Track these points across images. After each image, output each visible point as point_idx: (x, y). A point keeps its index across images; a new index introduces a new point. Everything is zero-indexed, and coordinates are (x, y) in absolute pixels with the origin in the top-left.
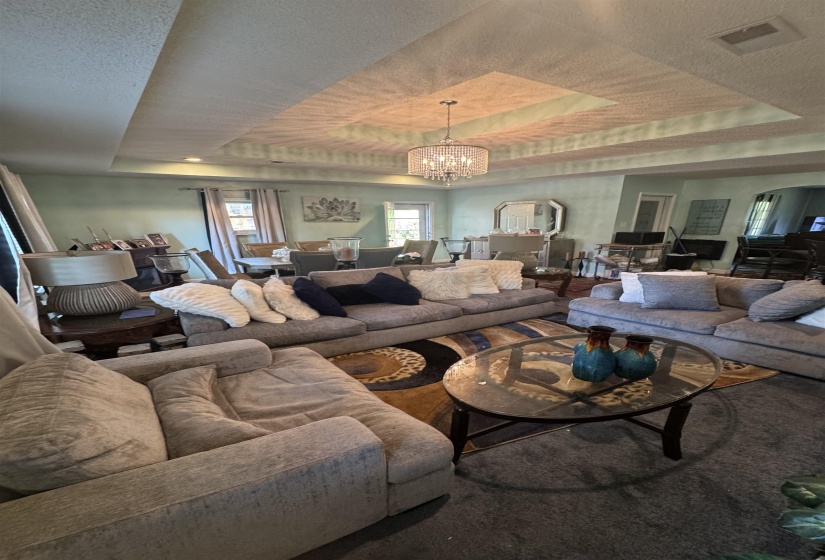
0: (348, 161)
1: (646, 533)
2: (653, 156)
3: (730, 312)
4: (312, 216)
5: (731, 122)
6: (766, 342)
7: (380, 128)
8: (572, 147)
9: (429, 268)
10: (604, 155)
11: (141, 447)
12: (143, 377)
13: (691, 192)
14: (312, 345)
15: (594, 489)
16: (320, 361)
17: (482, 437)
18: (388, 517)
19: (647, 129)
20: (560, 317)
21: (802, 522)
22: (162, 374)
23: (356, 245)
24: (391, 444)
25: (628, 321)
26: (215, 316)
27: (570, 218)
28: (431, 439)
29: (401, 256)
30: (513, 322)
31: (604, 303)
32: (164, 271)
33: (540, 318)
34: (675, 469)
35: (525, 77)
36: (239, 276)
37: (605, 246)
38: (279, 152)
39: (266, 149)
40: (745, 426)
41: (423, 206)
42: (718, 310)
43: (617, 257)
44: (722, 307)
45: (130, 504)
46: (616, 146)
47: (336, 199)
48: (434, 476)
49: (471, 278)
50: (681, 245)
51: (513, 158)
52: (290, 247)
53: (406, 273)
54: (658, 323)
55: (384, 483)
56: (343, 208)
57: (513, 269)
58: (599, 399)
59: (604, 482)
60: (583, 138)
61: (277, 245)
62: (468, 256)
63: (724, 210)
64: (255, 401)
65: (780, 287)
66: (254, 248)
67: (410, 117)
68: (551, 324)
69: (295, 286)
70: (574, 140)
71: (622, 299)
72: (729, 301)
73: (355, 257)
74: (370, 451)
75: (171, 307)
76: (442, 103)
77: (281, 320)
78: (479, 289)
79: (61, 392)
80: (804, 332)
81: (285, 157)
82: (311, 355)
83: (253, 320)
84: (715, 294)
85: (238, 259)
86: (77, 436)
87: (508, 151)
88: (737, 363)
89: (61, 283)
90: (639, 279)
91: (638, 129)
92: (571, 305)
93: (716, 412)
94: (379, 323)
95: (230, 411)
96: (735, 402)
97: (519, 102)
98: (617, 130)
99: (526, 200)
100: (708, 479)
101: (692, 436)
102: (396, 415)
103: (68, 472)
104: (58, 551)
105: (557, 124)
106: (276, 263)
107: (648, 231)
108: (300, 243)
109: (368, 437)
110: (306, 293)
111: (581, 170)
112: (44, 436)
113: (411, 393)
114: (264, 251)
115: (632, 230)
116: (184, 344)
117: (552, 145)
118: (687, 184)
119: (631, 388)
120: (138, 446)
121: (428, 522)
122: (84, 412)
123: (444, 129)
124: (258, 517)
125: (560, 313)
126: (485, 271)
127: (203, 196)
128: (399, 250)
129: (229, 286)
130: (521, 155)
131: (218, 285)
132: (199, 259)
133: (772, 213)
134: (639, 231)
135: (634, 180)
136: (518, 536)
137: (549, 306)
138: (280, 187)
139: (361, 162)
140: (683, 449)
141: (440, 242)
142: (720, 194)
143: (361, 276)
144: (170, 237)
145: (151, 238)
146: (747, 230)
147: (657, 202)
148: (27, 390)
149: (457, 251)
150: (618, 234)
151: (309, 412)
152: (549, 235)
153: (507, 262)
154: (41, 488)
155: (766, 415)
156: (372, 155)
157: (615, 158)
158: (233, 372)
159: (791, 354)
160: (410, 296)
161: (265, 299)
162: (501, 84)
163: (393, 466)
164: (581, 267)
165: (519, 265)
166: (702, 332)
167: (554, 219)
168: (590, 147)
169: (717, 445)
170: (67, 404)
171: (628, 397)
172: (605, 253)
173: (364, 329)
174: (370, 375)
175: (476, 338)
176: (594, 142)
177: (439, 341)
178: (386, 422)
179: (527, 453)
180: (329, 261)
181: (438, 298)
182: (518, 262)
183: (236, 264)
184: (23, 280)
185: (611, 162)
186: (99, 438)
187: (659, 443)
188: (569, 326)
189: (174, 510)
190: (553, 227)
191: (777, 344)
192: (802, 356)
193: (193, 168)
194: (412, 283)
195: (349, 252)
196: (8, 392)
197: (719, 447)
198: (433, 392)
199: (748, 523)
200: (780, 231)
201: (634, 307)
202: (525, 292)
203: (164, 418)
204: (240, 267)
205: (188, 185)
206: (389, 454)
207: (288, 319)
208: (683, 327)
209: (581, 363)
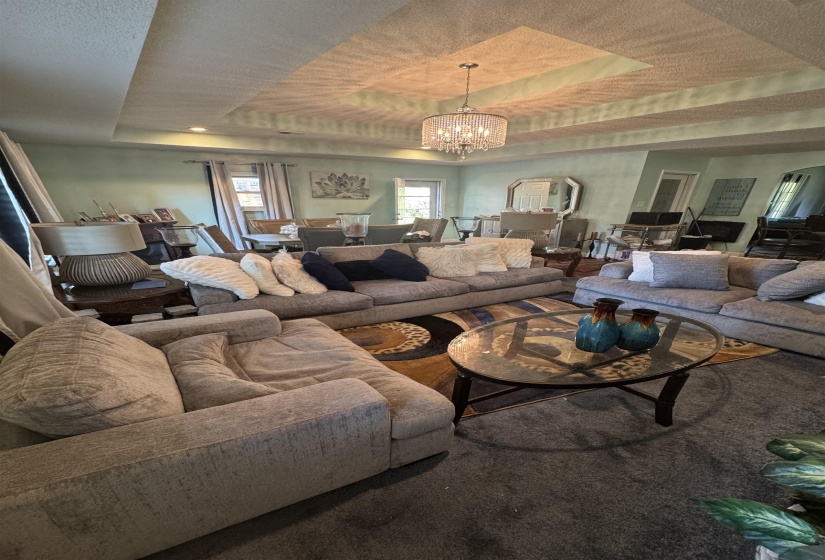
0: (359, 133)
1: (630, 487)
2: (682, 129)
3: (738, 291)
4: (320, 193)
5: (772, 89)
6: (771, 320)
7: (393, 96)
8: (597, 118)
9: (437, 245)
10: (630, 127)
11: (159, 400)
12: (158, 342)
13: (716, 170)
14: (320, 317)
15: (585, 450)
16: (329, 332)
17: (482, 403)
18: (390, 469)
19: (679, 98)
20: (566, 296)
21: (783, 471)
22: (175, 340)
23: (366, 222)
24: (395, 405)
25: (634, 300)
26: (225, 288)
27: (586, 196)
28: (435, 402)
29: (409, 234)
30: (519, 300)
31: (612, 282)
32: (172, 244)
33: (546, 296)
34: (665, 433)
35: (556, 33)
36: (246, 251)
37: (620, 226)
38: (287, 122)
39: (273, 117)
40: (737, 398)
41: (434, 184)
42: (727, 289)
43: (630, 237)
44: (731, 287)
45: (152, 447)
46: (644, 117)
47: (345, 175)
48: (435, 434)
49: (480, 255)
50: (698, 226)
51: (532, 131)
52: (297, 224)
53: (414, 251)
54: (665, 302)
55: (388, 438)
56: (352, 184)
57: (524, 247)
58: (597, 371)
59: (595, 444)
60: (610, 108)
61: (285, 222)
62: (478, 234)
63: (748, 189)
64: (266, 366)
65: (794, 267)
66: (261, 225)
67: (427, 82)
68: (556, 302)
69: (303, 261)
70: (599, 111)
71: (631, 278)
72: (740, 280)
73: (364, 233)
74: (376, 408)
75: (181, 278)
76: (462, 66)
77: (290, 293)
78: (487, 267)
79: (80, 350)
80: (810, 310)
81: (293, 128)
82: (319, 326)
83: (261, 293)
84: (726, 273)
85: (245, 235)
86: (99, 388)
87: (529, 123)
88: (738, 340)
89: (72, 253)
90: (651, 257)
91: (669, 98)
92: (579, 284)
93: (710, 384)
94: (388, 298)
95: (242, 374)
96: (730, 376)
97: (546, 66)
98: (647, 99)
99: (542, 178)
100: (695, 443)
101: (685, 405)
102: (401, 379)
103: (93, 420)
104: (90, 484)
105: (583, 91)
106: (283, 239)
107: (665, 211)
108: (308, 220)
109: (375, 396)
110: (315, 268)
111: (603, 144)
112: (68, 387)
113: (414, 364)
114: (272, 227)
115: (649, 210)
116: (195, 314)
117: (576, 116)
118: (713, 162)
119: (630, 363)
120: (156, 400)
121: (427, 475)
122: (104, 368)
123: (462, 96)
124: (271, 463)
125: (567, 292)
126: (495, 248)
127: (208, 169)
128: (408, 228)
129: (238, 260)
130: (542, 126)
131: (227, 258)
132: (207, 234)
133: (797, 195)
134: (656, 211)
135: (658, 156)
136: (510, 488)
137: (556, 285)
138: (288, 161)
139: (373, 134)
140: (674, 417)
141: (450, 221)
142: (745, 174)
143: (369, 252)
144: (177, 212)
145: (158, 213)
146: (768, 212)
147: (680, 181)
148: (48, 348)
149: (467, 229)
150: (634, 214)
151: (317, 376)
152: (562, 214)
153: (518, 240)
154: (69, 433)
155: (759, 388)
156: (384, 127)
157: (641, 131)
158: (244, 339)
159: (793, 332)
160: (417, 272)
161: (274, 272)
162: (528, 44)
163: (397, 423)
164: (592, 247)
165: (529, 243)
166: (708, 310)
167: (569, 198)
168: (616, 118)
169: (708, 414)
170: (88, 361)
171: (626, 370)
172: (618, 233)
173: (371, 304)
174: (375, 347)
175: (482, 315)
176: (622, 113)
177: (444, 316)
178: (393, 386)
179: (524, 417)
180: (338, 238)
181: (445, 275)
182: (528, 241)
183: (244, 240)
184: (35, 250)
185: (636, 136)
186: (120, 391)
187: (653, 411)
188: (574, 304)
189: (193, 454)
190: (567, 207)
191: (782, 323)
192: (804, 334)
193: (197, 139)
194: (421, 260)
195: (358, 228)
196: (30, 350)
197: (709, 416)
198: (436, 363)
199: (728, 481)
200: (802, 214)
201: (643, 286)
202: (533, 270)
203: (179, 377)
204: (248, 243)
205: (193, 157)
206: (393, 413)
207: (296, 292)
208: (689, 306)
209: (585, 335)
